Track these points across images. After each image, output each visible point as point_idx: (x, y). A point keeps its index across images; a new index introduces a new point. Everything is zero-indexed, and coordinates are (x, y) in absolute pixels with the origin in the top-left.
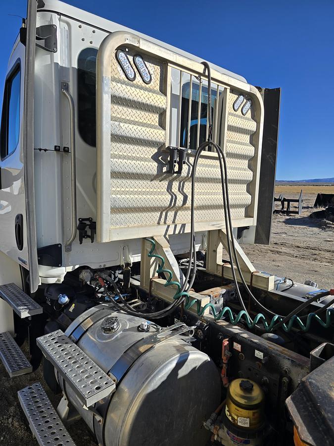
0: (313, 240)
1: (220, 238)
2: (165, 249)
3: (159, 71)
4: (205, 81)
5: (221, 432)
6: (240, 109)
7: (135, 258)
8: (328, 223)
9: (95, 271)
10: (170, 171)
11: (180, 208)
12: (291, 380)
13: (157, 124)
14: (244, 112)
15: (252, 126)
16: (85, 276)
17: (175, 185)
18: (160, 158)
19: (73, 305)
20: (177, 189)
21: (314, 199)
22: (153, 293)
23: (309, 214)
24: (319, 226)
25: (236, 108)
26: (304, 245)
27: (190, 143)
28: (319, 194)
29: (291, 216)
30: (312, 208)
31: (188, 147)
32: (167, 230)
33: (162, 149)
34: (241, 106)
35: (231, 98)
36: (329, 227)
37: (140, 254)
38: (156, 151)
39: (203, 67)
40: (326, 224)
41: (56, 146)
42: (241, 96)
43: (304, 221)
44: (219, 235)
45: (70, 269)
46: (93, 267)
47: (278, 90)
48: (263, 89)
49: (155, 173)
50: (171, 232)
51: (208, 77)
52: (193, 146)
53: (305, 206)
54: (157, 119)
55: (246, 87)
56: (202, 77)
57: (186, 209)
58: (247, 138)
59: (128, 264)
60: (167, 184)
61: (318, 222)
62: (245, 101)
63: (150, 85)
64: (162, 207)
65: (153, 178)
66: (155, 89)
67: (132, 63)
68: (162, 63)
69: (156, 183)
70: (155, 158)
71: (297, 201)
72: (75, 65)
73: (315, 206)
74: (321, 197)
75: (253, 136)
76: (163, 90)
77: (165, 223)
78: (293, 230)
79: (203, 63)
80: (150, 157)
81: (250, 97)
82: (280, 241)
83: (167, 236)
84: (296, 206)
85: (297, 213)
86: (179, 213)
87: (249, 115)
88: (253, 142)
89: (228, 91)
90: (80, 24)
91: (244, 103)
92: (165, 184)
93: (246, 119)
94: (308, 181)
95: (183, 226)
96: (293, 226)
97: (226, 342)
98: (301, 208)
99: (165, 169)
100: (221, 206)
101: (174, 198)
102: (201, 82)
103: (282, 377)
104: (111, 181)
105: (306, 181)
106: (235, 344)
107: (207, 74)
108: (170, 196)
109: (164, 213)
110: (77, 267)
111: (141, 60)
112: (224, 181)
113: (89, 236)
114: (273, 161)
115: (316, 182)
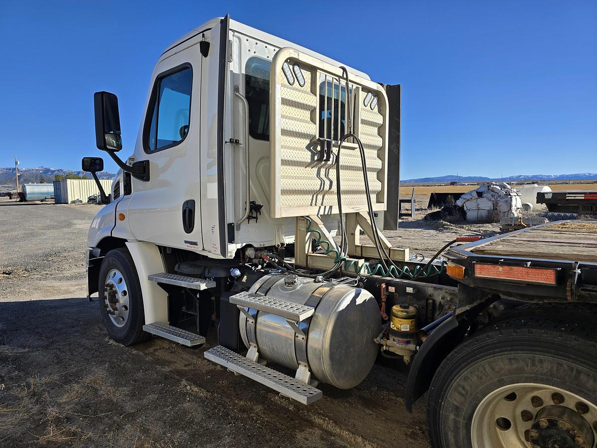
0: (431, 242)
1: (357, 221)
2: (320, 226)
3: (310, 76)
4: (343, 82)
5: (389, 342)
6: (369, 104)
7: (289, 240)
8: (445, 225)
9: (257, 249)
10: (320, 159)
11: (327, 192)
12: (434, 301)
13: (309, 120)
14: (372, 107)
15: (379, 119)
16: (250, 253)
17: (323, 171)
18: (311, 148)
19: (245, 277)
20: (324, 175)
21: (427, 201)
22: (310, 266)
23: (424, 216)
24: (436, 229)
25: (366, 104)
26: (423, 247)
27: (333, 135)
28: (432, 194)
29: (403, 219)
30: (425, 209)
31: (332, 138)
32: (319, 211)
33: (313, 141)
34: (370, 102)
35: (362, 95)
36: (447, 229)
37: (294, 236)
38: (309, 142)
39: (342, 70)
40: (443, 226)
41: (231, 139)
42: (370, 93)
43: (419, 224)
44: (356, 219)
45: (239, 246)
46: (256, 246)
47: (399, 86)
48: (385, 85)
49: (309, 161)
50: (322, 213)
51: (347, 79)
52: (336, 138)
53: (417, 208)
54: (309, 116)
55: (374, 86)
56: (341, 79)
57: (332, 193)
58: (375, 130)
59: (283, 244)
60: (317, 170)
61: (435, 224)
62: (373, 97)
63: (304, 87)
64: (314, 191)
65: (307, 165)
66: (308, 90)
67: (292, 70)
68: (313, 69)
69: (309, 169)
70: (308, 147)
71: (409, 201)
72: (244, 72)
73: (430, 206)
74: (435, 197)
75: (381, 128)
76: (313, 91)
77: (316, 205)
78: (408, 233)
79: (342, 68)
80: (305, 147)
81: (377, 94)
82: (396, 245)
83: (319, 216)
84: (408, 208)
85: (410, 215)
86: (326, 196)
87: (376, 110)
88: (381, 134)
89: (360, 89)
90: (248, 38)
91: (372, 99)
92: (315, 170)
93: (374, 113)
94: (417, 181)
95: (331, 207)
96: (407, 229)
97: (384, 286)
98: (413, 210)
99: (316, 158)
100: (363, 191)
101: (323, 183)
102: (340, 83)
103: (427, 300)
104: (282, 168)
105: (414, 180)
106: (390, 288)
107: (345, 76)
108: (320, 181)
109: (315, 196)
110: (244, 244)
111: (298, 67)
112: (364, 169)
113: (254, 218)
114: (397, 151)
115: (426, 182)
